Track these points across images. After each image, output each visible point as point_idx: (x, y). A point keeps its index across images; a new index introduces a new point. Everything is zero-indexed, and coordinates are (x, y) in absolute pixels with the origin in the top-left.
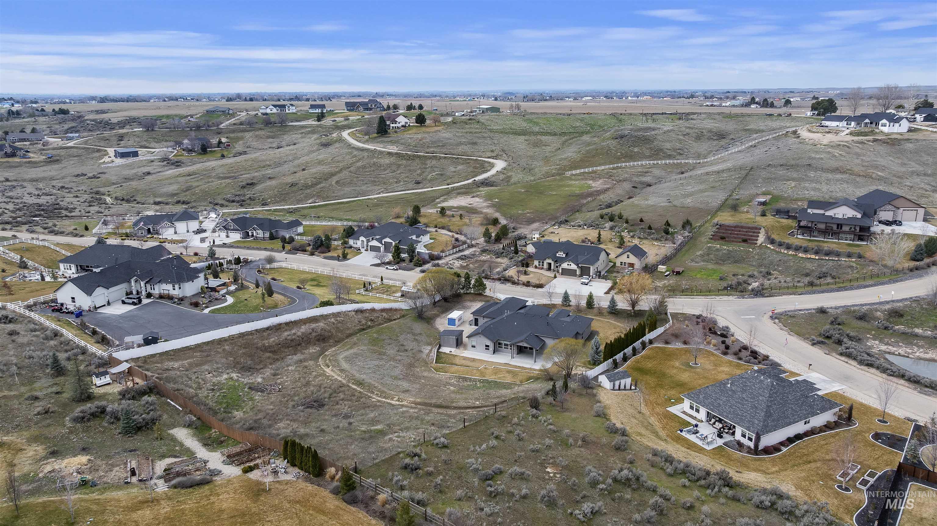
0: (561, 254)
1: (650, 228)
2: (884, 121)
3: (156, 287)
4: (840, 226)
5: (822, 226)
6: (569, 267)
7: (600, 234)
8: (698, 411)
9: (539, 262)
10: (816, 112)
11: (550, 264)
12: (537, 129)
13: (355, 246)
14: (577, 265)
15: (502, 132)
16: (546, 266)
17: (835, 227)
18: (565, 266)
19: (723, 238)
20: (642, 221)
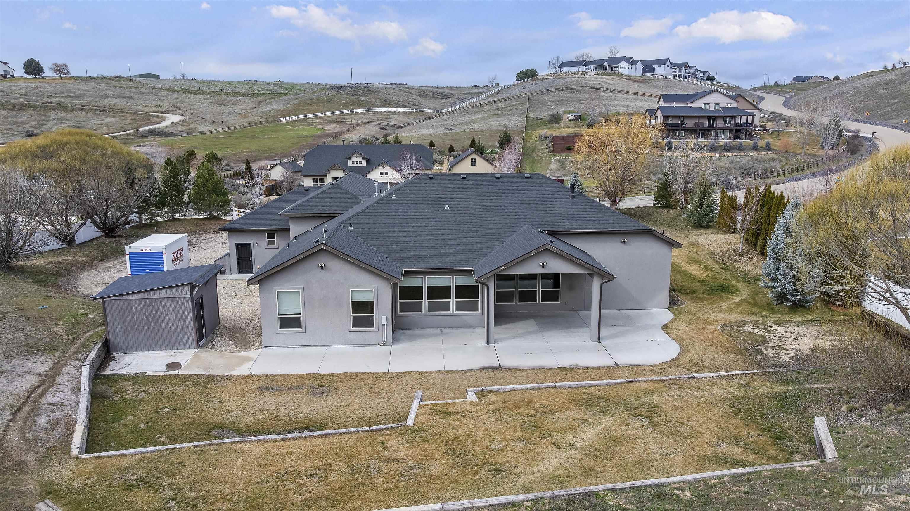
0: (357, 161)
1: (452, 150)
2: (623, 63)
4: (712, 120)
5: (689, 123)
6: (385, 179)
12: (218, 90)
15: (169, 90)
17: (706, 123)
18: (376, 177)
19: (569, 149)
20: (432, 145)
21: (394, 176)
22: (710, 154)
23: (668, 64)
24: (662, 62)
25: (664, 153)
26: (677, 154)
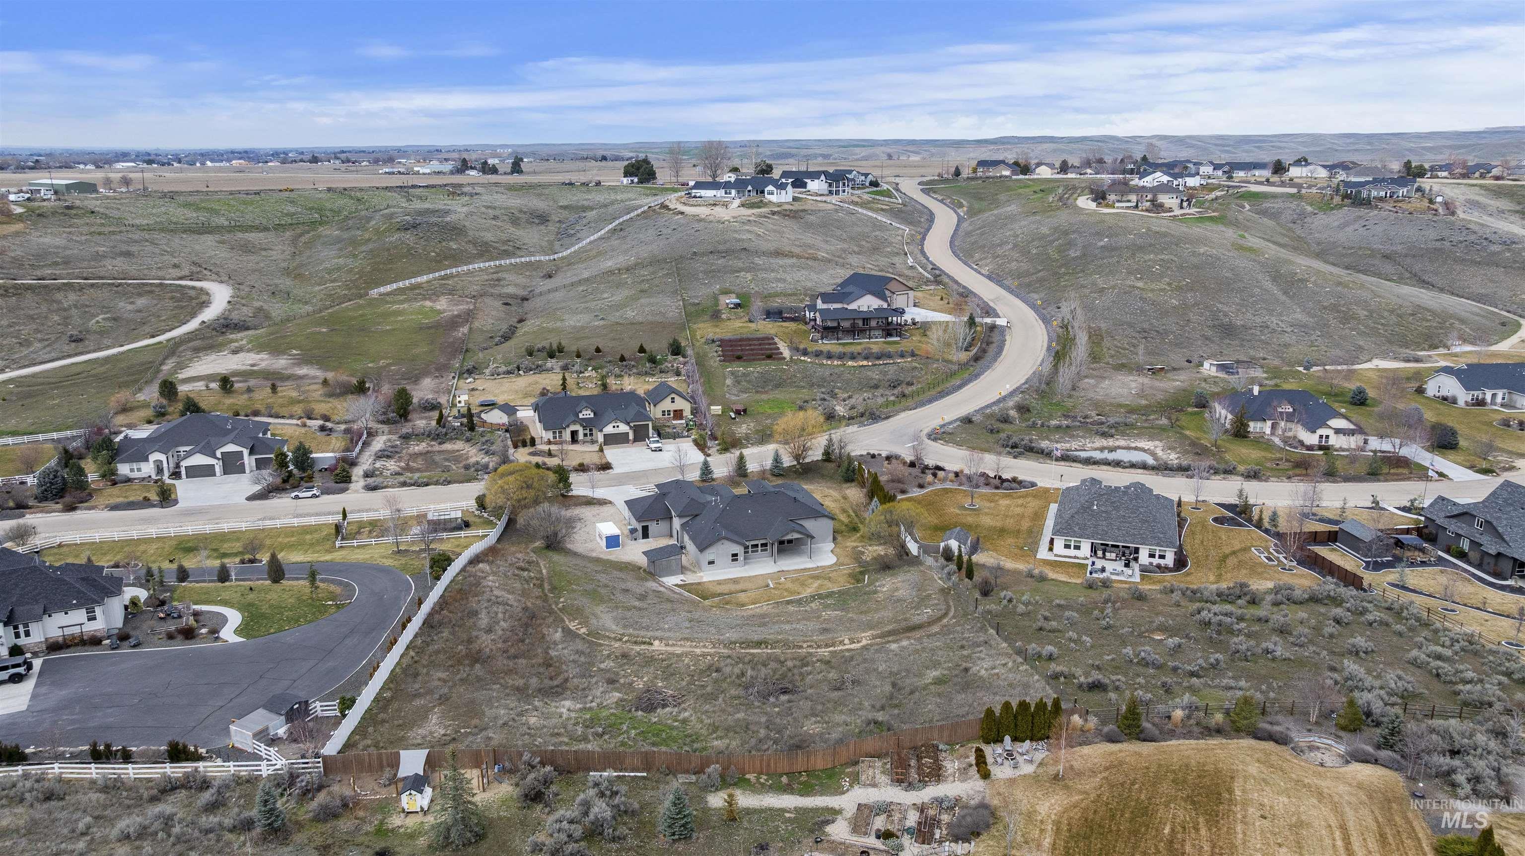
0: (587, 414)
1: (622, 359)
2: (770, 188)
3: (33, 627)
4: (866, 320)
5: (846, 324)
6: (616, 431)
7: (564, 379)
8: (1077, 548)
9: (554, 433)
10: (636, 180)
11: (574, 434)
12: (222, 221)
13: (136, 474)
14: (628, 424)
16: (567, 435)
17: (860, 323)
18: (609, 429)
19: (739, 358)
20: (598, 350)
21: (623, 428)
22: (865, 363)
23: (823, 177)
24: (815, 175)
25: (825, 362)
26: (835, 363)
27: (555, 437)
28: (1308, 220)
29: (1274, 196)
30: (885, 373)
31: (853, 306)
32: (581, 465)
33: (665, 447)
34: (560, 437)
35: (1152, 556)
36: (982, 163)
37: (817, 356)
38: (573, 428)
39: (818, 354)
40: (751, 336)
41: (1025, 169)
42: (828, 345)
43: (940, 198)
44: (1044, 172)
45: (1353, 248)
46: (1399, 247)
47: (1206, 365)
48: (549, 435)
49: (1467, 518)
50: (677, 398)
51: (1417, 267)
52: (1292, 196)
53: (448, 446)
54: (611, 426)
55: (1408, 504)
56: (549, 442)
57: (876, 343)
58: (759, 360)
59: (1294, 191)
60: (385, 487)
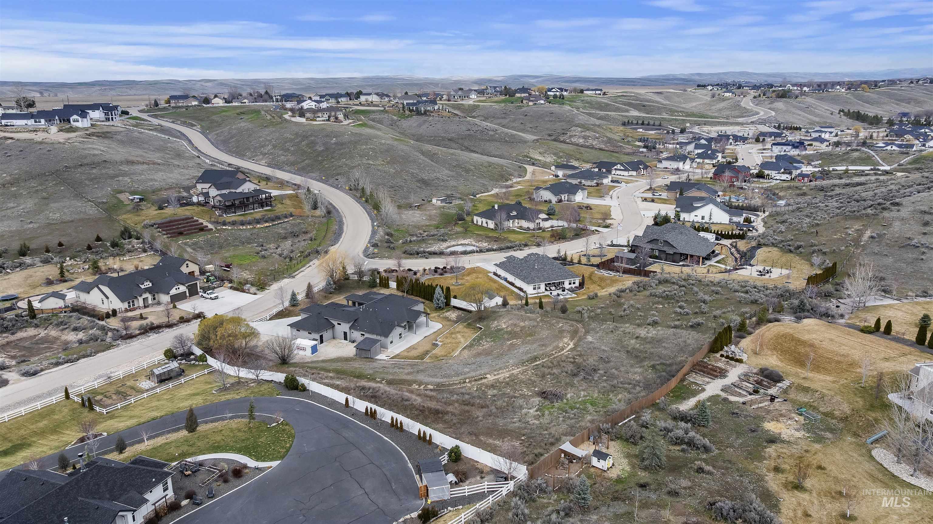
0: (148, 284)
2: (75, 117)
5: (237, 202)
6: (177, 292)
8: (539, 288)
9: (129, 303)
11: (145, 300)
14: (185, 285)
16: (140, 302)
17: (245, 200)
18: (173, 292)
19: (181, 234)
20: (60, 245)
21: (183, 289)
22: (267, 224)
23: (101, 109)
24: (94, 107)
25: (241, 227)
26: (249, 227)
27: (129, 306)
28: (397, 123)
29: (374, 112)
30: (285, 229)
31: (239, 190)
32: (181, 318)
33: (220, 295)
34: (134, 305)
35: (570, 284)
36: (173, 97)
37: (233, 224)
38: (144, 296)
39: (234, 223)
40: (173, 219)
41: (207, 101)
42: (230, 217)
43: (171, 121)
44: (218, 102)
45: (432, 137)
46: (453, 135)
47: (434, 201)
48: (126, 305)
49: (654, 242)
50: (190, 264)
51: (466, 144)
52: (382, 111)
53: (21, 335)
54: (174, 288)
55: (610, 243)
56: (126, 311)
57: (258, 212)
58: (195, 233)
59: (382, 109)
60: (42, 370)
